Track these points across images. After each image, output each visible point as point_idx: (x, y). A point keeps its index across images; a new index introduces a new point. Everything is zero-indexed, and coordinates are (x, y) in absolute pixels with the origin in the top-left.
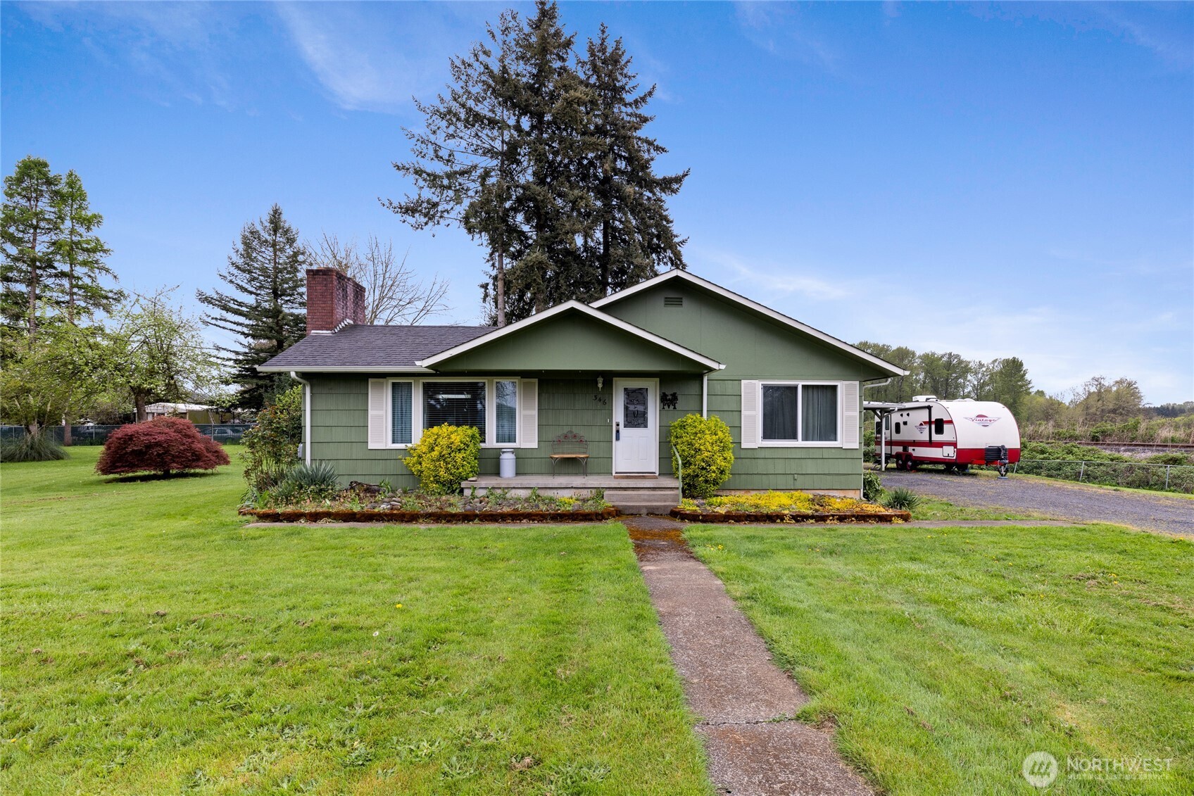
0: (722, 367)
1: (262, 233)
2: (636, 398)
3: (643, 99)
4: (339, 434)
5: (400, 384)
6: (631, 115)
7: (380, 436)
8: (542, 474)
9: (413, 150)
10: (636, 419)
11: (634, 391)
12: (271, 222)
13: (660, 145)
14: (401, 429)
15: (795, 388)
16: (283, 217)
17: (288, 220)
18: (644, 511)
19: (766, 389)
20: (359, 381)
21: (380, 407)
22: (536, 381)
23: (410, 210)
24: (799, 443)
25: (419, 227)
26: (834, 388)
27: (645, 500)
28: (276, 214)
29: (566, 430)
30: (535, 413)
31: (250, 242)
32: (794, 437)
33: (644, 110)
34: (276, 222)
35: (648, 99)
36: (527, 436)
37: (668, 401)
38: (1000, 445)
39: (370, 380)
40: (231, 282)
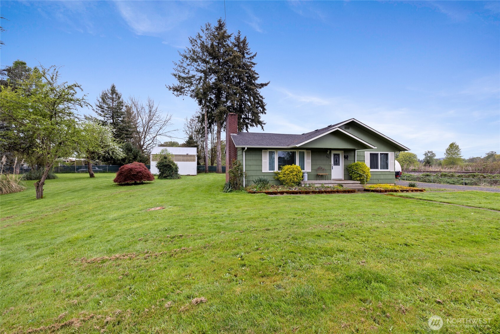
0: (376, 148)
1: (109, 95)
2: (337, 156)
3: (253, 57)
4: (253, 168)
5: (271, 151)
6: (249, 62)
7: (266, 169)
8: (312, 180)
9: (174, 69)
10: (337, 163)
11: (336, 154)
12: (112, 90)
13: (257, 73)
14: (272, 167)
15: (378, 154)
16: (116, 89)
17: (118, 90)
18: (357, 190)
19: (371, 154)
20: (259, 150)
21: (265, 159)
22: (310, 151)
23: (176, 89)
24: (379, 170)
25: (178, 96)
26: (387, 154)
27: (354, 187)
28: (113, 87)
29: (319, 166)
30: (310, 161)
31: (104, 98)
32: (377, 168)
33: (253, 61)
34: (113, 91)
35: (254, 57)
36: (308, 168)
37: (346, 158)
38: (398, 171)
39: (263, 150)
40: (96, 112)
